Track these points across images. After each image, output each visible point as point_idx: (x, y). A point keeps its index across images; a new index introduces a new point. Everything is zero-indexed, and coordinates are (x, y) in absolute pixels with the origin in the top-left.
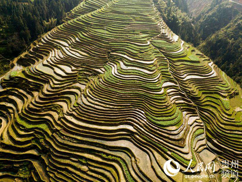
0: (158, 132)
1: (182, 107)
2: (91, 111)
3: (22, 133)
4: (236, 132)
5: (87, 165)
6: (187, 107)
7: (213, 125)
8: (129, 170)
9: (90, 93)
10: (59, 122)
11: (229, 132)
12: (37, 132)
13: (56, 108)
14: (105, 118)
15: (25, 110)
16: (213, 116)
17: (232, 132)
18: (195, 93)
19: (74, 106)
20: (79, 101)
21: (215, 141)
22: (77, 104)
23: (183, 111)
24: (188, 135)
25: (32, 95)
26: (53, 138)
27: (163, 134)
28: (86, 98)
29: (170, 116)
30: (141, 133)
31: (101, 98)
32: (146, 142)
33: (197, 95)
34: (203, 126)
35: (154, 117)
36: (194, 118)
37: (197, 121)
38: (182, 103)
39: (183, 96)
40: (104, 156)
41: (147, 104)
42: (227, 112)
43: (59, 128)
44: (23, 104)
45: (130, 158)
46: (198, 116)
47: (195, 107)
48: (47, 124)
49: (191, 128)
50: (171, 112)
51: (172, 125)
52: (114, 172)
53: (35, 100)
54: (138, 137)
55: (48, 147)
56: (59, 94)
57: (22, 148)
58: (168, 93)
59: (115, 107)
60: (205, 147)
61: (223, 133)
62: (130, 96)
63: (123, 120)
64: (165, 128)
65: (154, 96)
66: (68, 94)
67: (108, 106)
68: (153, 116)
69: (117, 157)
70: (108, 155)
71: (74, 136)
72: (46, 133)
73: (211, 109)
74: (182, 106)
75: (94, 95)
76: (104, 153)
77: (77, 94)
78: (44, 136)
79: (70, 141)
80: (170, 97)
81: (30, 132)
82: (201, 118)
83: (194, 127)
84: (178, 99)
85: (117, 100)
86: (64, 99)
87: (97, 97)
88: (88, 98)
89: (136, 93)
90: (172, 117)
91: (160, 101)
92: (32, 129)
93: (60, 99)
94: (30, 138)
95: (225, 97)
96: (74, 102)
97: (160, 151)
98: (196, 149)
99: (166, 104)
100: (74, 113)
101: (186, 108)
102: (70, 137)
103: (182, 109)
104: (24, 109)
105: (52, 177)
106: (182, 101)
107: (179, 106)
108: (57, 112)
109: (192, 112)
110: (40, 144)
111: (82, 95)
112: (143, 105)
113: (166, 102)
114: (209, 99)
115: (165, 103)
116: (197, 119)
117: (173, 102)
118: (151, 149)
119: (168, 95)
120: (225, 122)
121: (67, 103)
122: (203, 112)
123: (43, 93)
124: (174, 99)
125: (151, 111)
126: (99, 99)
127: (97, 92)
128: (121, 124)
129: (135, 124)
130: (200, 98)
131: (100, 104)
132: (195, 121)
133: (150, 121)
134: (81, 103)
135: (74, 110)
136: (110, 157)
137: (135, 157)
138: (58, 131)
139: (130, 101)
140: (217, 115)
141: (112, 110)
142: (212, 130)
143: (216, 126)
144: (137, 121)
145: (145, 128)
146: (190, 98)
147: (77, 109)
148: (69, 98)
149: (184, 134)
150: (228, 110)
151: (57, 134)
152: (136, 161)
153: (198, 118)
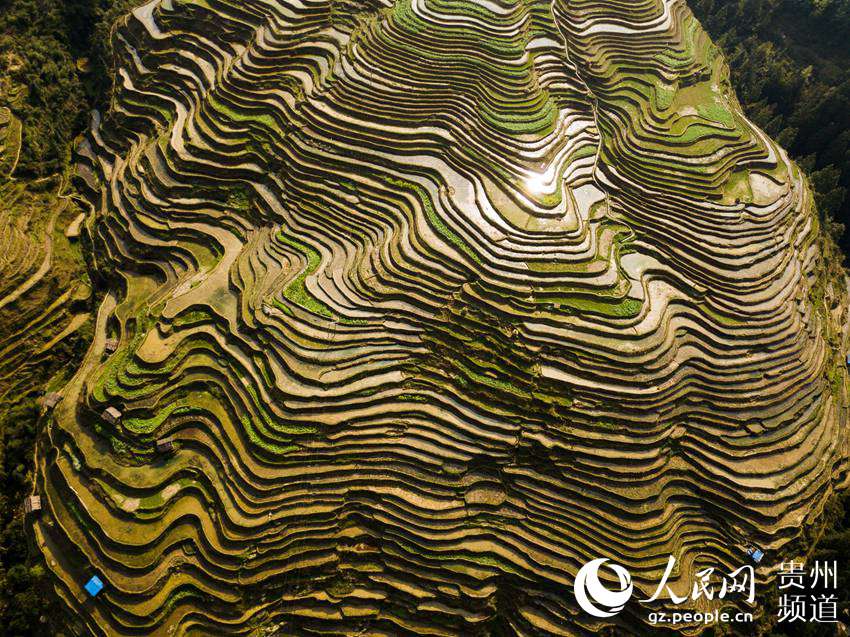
0: (498, 142)
1: (562, 99)
2: (363, 94)
3: (226, 129)
4: (662, 156)
5: (357, 194)
6: (573, 99)
7: (619, 138)
8: (433, 206)
9: (360, 55)
10: (298, 113)
11: (646, 153)
12: (254, 131)
13: (287, 82)
14: (392, 109)
15: (224, 83)
16: (624, 122)
17: (652, 154)
18: (600, 67)
19: (327, 81)
20: (338, 71)
21: (612, 170)
22: (334, 76)
23: (562, 108)
24: (560, 154)
25: (233, 53)
26: (288, 142)
27: (507, 147)
28: (351, 64)
29: (530, 114)
30: (463, 144)
31: (384, 67)
32: (470, 160)
33: (602, 74)
34: (598, 141)
35: (494, 114)
36: (583, 124)
37: (588, 130)
38: (565, 90)
39: (571, 72)
40: (388, 180)
41: (484, 86)
42: (659, 115)
43: (298, 124)
44: (213, 70)
45: (438, 186)
46: (593, 120)
47: (591, 100)
48: (273, 115)
49: (570, 143)
50: (534, 106)
51: (529, 132)
52: (406, 209)
53: (242, 62)
54: (456, 150)
55: (279, 158)
56: (292, 53)
57: (231, 157)
58: (537, 65)
59: (415, 89)
60: (590, 179)
61: (633, 156)
62: (451, 65)
63: (429, 117)
64: (513, 136)
65: (503, 70)
66: (311, 54)
67: (398, 85)
68: (494, 110)
69: (413, 183)
70: (395, 178)
71: (330, 141)
72: (273, 132)
73: (626, 107)
74: (562, 96)
75: (370, 60)
76: (389, 175)
77: (332, 56)
78: (270, 139)
79: (323, 150)
80: (541, 73)
81: (240, 128)
82: (598, 124)
83: (578, 141)
84: (556, 80)
85: (418, 73)
86: (305, 65)
87: (375, 63)
88: (355, 64)
89: (462, 60)
90: (535, 116)
91: (513, 81)
92: (244, 124)
93: (294, 65)
94: (244, 141)
95: (669, 82)
96: (325, 73)
97: (496, 177)
98: (568, 180)
99: (526, 88)
100: (328, 95)
101: (570, 102)
102: (323, 143)
103: (560, 103)
104: (220, 80)
105: (293, 210)
106: (566, 86)
107: (555, 96)
108: (291, 92)
109: (582, 109)
110: (263, 152)
111: (344, 58)
112: (476, 89)
113: (528, 84)
114: (629, 85)
115: (525, 85)
116: (589, 127)
117: (543, 85)
118: (480, 174)
119: (537, 70)
120: (645, 134)
121: (310, 73)
122: (607, 112)
123: (257, 48)
124: (548, 79)
125: (490, 102)
126: (381, 69)
127: (375, 53)
128: (424, 124)
129: (454, 126)
130: (608, 80)
131: (383, 80)
132: (584, 130)
133: (486, 121)
134: (342, 76)
135: (327, 90)
136: (399, 182)
137: (446, 185)
138: (298, 129)
139: (449, 78)
140: (635, 120)
141: (408, 94)
142: (614, 149)
143: (623, 142)
144: (459, 120)
145: (473, 134)
146: (584, 79)
147: (334, 88)
148: (315, 64)
149: (552, 150)
150: (662, 111)
151: (296, 135)
152: (448, 191)
153: (592, 123)
